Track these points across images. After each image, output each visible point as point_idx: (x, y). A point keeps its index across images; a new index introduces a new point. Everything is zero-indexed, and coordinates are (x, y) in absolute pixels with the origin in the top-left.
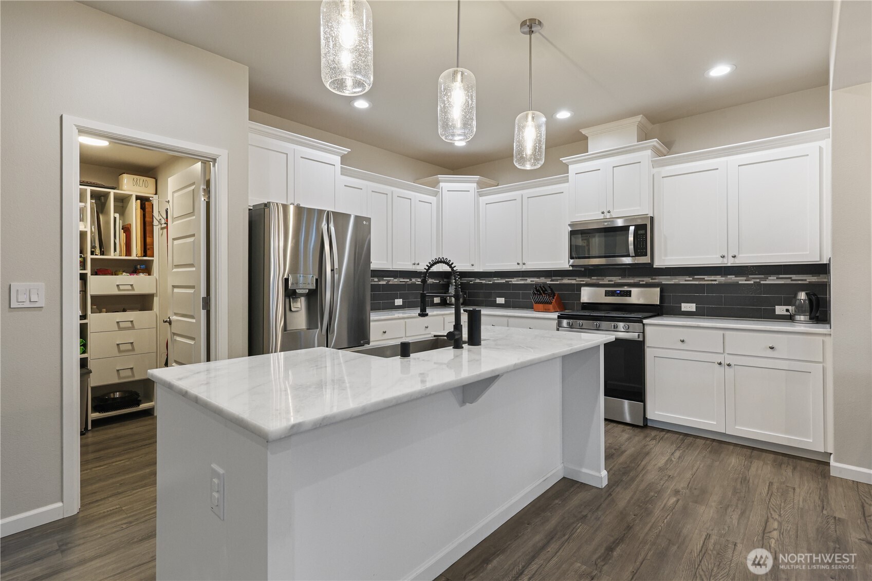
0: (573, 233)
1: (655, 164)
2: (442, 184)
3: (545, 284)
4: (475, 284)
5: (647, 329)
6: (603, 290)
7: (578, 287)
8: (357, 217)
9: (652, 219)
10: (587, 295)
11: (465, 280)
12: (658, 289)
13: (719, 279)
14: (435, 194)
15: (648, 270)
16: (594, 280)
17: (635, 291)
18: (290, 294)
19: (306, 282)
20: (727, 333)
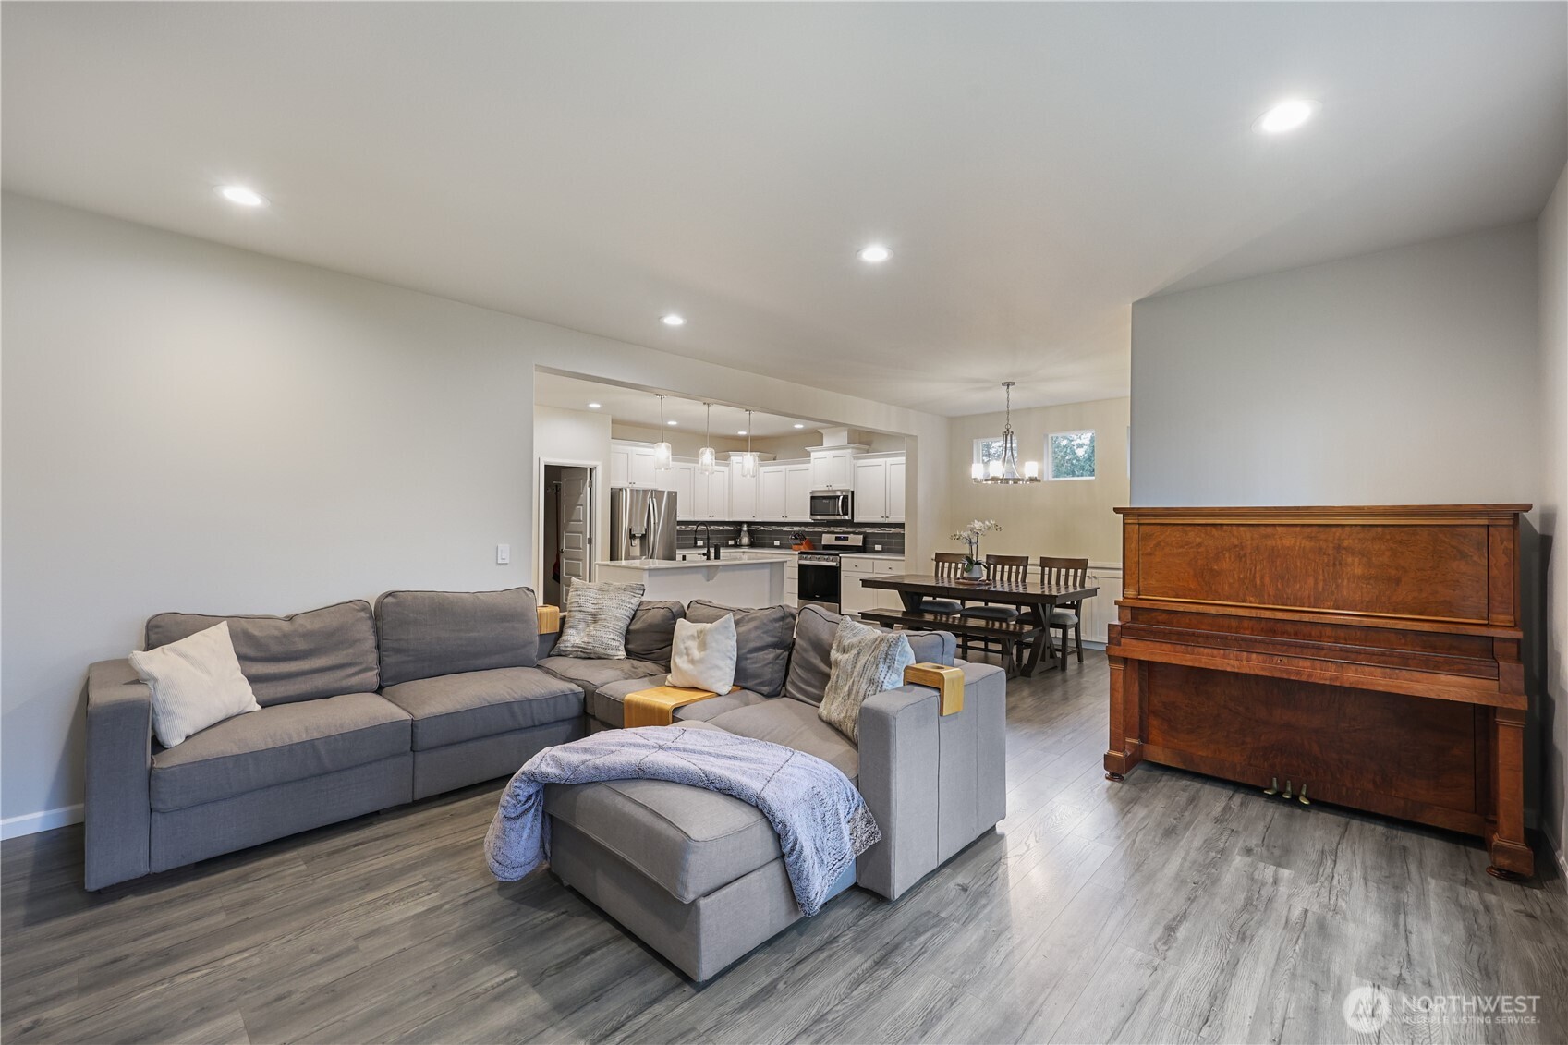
0: (812, 498)
1: (856, 458)
2: (732, 458)
3: (804, 531)
4: (761, 530)
5: (842, 560)
6: (834, 536)
7: (820, 534)
8: (669, 492)
9: (853, 492)
10: (828, 539)
11: (753, 527)
12: (862, 536)
13: (892, 530)
14: (728, 465)
15: (851, 523)
16: (831, 529)
17: (851, 536)
18: (632, 537)
19: (638, 531)
20: (876, 561)
